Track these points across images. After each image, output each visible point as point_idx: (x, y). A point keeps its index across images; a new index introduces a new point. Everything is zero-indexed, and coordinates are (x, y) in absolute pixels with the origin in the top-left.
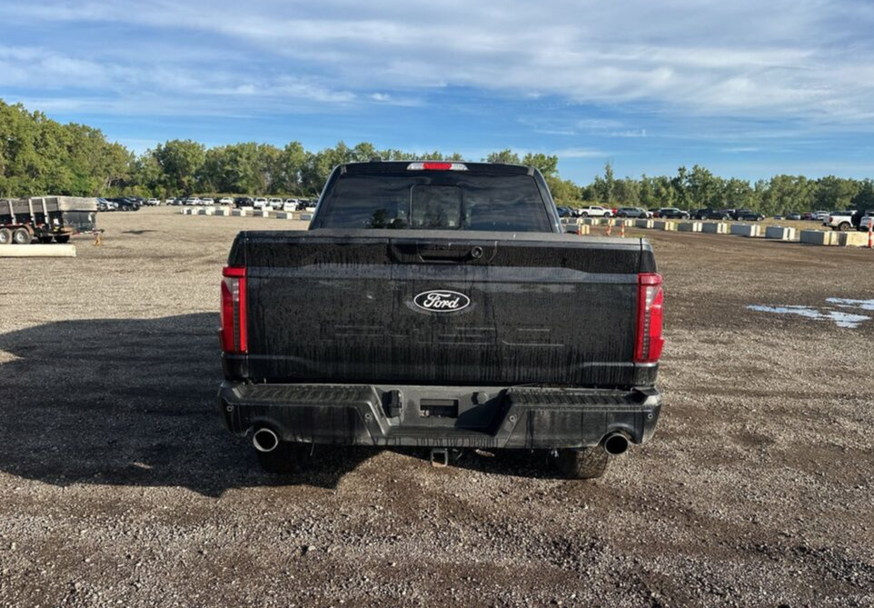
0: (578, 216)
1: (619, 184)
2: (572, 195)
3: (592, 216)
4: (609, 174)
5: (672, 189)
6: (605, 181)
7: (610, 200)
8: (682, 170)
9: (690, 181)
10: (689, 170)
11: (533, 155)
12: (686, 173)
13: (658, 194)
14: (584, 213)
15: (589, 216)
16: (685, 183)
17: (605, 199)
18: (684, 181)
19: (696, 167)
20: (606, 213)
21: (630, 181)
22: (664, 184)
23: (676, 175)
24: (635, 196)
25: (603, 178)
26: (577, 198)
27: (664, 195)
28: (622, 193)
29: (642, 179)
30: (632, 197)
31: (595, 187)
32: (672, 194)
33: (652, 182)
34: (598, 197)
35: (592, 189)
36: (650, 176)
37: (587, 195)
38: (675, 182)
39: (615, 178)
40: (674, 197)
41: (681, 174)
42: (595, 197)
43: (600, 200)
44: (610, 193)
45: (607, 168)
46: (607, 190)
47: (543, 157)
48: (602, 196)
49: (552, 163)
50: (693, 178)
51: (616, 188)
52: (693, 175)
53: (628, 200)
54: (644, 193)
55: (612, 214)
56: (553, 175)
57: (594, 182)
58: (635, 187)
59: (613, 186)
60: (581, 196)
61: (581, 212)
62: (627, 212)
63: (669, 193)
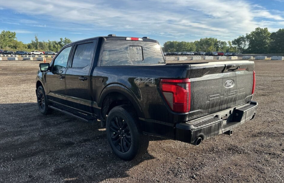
0: (30, 54)
1: (41, 43)
2: (24, 47)
3: (36, 55)
4: (37, 40)
5: (59, 45)
6: (36, 42)
7: (38, 49)
8: (61, 39)
9: (64, 43)
10: (64, 39)
11: (5, 31)
12: (63, 40)
13: (54, 47)
14: (32, 53)
15: (35, 55)
16: (63, 43)
17: (37, 48)
18: (62, 43)
19: (65, 38)
20: (41, 53)
21: (44, 42)
22: (56, 44)
23: (60, 41)
24: (47, 47)
25: (35, 41)
26: (26, 48)
27: (56, 47)
28: (42, 46)
29: (48, 42)
30: (46, 48)
31: (32, 44)
32: (59, 47)
33: (51, 43)
34: (34, 48)
35: (31, 45)
36: (51, 41)
37: (29, 47)
38: (60, 43)
39: (39, 41)
40: (60, 48)
41: (61, 40)
42: (33, 47)
43: (35, 48)
44: (38, 46)
45: (36, 37)
46: (37, 45)
47: (10, 32)
48: (35, 47)
49: (14, 35)
50: (65, 42)
51: (40, 44)
52: (65, 41)
53: (45, 49)
54: (50, 47)
55: (43, 54)
56: (15, 39)
57: (31, 42)
58: (46, 44)
59: (39, 44)
60: (27, 47)
61: (31, 53)
62: (48, 53)
63: (58, 47)
